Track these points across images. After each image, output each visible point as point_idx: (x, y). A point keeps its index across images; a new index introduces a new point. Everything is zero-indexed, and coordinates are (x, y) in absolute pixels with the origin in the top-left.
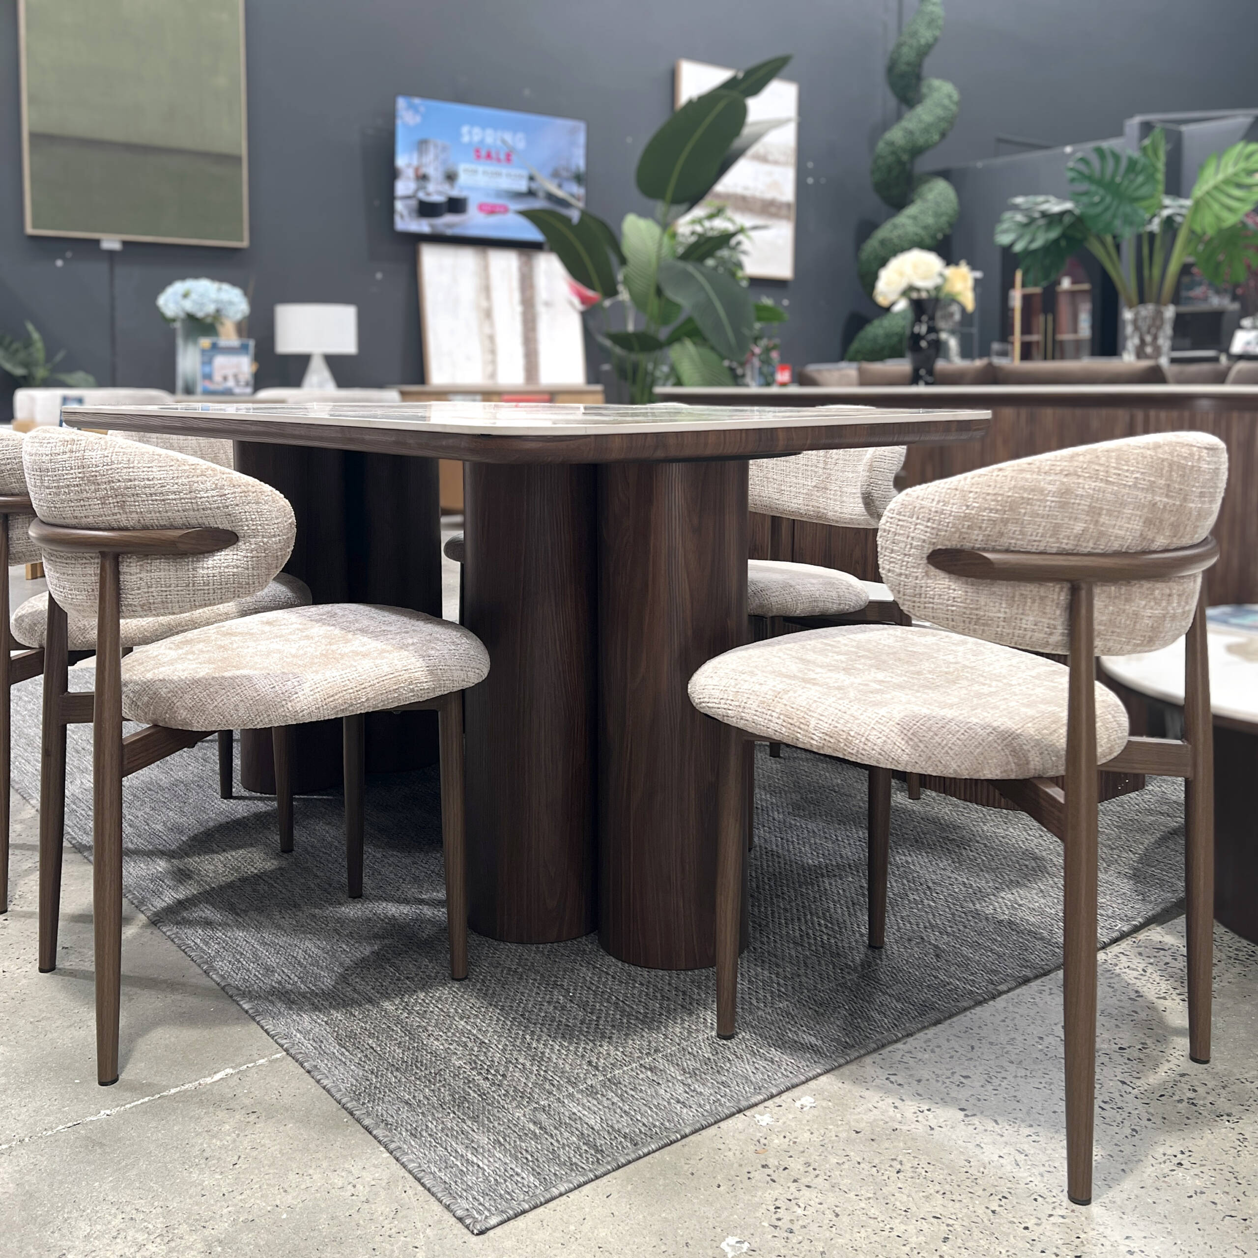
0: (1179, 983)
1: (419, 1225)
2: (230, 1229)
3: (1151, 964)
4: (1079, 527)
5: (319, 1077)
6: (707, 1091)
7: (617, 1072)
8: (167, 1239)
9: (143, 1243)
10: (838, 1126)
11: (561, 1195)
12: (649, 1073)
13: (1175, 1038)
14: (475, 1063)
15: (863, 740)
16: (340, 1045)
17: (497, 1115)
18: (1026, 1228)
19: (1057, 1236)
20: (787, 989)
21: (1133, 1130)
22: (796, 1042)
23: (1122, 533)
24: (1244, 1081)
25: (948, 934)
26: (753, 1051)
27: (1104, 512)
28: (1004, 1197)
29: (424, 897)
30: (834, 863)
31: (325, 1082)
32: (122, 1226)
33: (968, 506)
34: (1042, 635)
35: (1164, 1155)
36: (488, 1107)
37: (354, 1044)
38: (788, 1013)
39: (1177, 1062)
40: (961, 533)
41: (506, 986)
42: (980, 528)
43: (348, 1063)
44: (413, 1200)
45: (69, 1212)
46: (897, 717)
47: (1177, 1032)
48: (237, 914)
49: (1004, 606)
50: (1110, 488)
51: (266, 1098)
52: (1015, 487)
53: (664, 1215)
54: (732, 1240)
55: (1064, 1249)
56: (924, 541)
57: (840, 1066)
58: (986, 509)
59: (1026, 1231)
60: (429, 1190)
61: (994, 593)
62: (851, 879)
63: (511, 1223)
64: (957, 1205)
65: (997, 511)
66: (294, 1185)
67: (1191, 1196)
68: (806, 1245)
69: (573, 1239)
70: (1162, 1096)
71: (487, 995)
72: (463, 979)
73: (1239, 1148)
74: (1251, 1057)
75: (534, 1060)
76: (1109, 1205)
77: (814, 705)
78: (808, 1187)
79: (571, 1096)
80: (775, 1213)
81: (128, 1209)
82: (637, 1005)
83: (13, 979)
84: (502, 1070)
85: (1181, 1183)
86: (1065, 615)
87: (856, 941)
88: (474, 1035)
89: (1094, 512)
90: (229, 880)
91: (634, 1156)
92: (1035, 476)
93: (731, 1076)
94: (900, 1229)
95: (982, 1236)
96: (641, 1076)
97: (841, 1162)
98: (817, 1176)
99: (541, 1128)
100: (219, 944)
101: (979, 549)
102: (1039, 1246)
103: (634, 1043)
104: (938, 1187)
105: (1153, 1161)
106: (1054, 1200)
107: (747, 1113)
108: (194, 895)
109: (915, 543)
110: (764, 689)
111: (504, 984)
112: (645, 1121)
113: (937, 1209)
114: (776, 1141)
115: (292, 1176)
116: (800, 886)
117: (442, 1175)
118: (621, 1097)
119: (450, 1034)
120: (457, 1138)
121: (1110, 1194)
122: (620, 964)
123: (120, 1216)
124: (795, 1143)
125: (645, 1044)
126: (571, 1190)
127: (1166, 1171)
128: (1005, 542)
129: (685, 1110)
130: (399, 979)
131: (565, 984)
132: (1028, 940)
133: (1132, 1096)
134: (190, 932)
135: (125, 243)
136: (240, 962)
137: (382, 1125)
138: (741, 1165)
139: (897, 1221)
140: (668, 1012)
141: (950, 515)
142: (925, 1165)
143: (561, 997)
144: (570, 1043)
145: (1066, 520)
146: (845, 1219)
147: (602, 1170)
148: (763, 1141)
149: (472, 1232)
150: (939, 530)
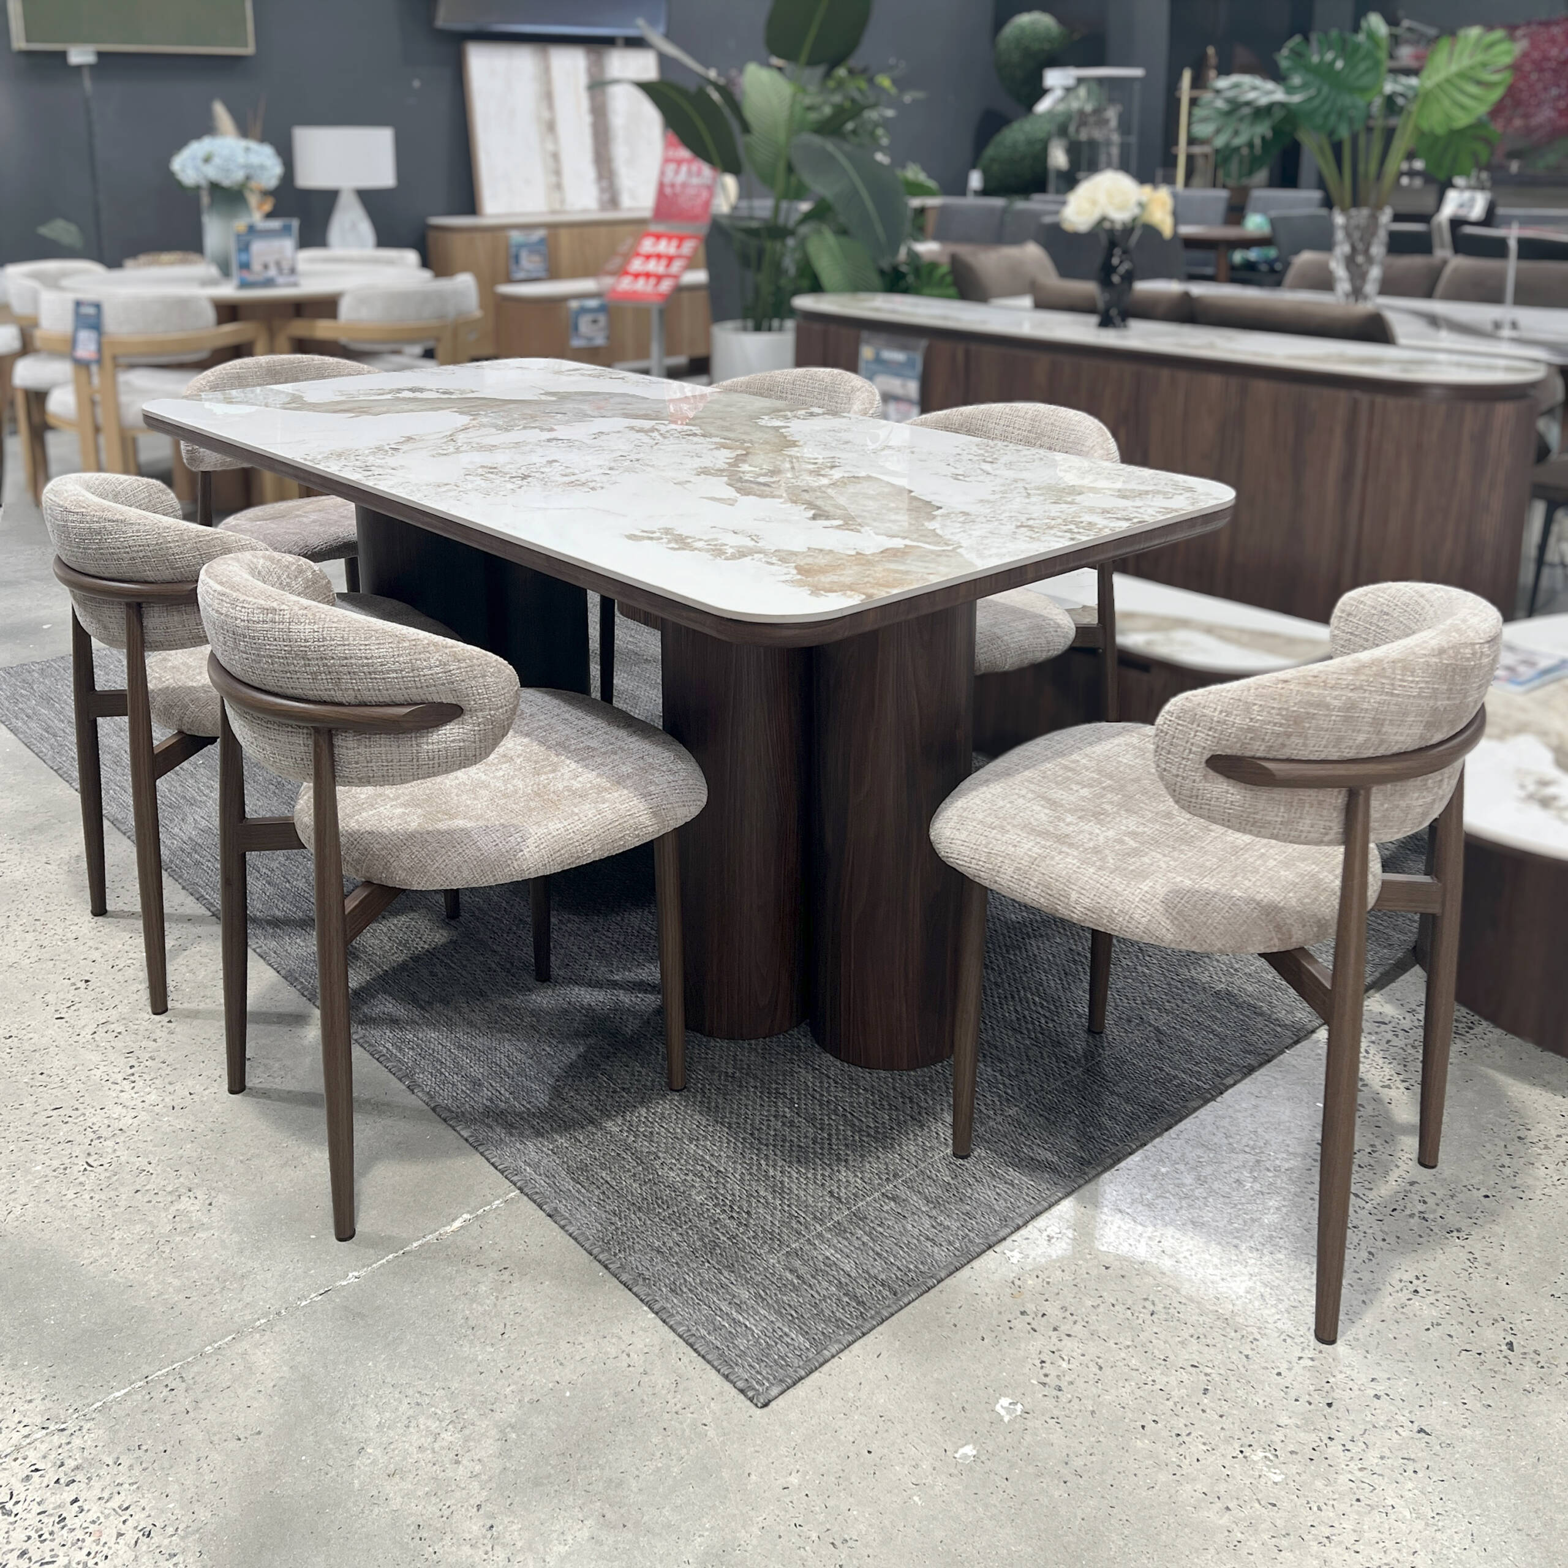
0: (1402, 1067)
1: (702, 1398)
2: (519, 1412)
3: (1373, 1042)
4: (1361, 738)
5: (562, 1223)
6: (954, 1225)
7: (860, 1204)
8: (459, 1426)
9: (437, 1431)
10: (1086, 1260)
11: (833, 1356)
12: (892, 1204)
13: (1402, 1137)
14: (717, 1198)
15: (1127, 918)
16: (572, 1178)
17: (752, 1262)
18: (1279, 1374)
19: (1308, 1382)
20: (1013, 1090)
21: (1370, 1253)
22: (1032, 1159)
23: (1402, 738)
24: (1470, 1187)
25: (1167, 1012)
26: (991, 1172)
27: (1387, 722)
28: (1255, 1339)
29: (617, 978)
30: (1038, 918)
31: (571, 1229)
32: (411, 1412)
33: (1251, 719)
34: (1317, 835)
35: (1401, 1281)
36: (740, 1253)
37: (588, 1179)
38: (1019, 1122)
39: (1405, 1167)
40: (1243, 743)
41: (728, 1097)
42: (1263, 740)
43: (587, 1203)
44: (690, 1369)
45: (354, 1399)
46: (1162, 892)
47: (1405, 1130)
48: (423, 1008)
49: (1282, 810)
50: (1394, 700)
51: (513, 1249)
52: (1300, 701)
53: (935, 1375)
54: (1005, 1401)
55: (1315, 1395)
56: (1204, 748)
57: (1080, 1187)
58: (1270, 722)
59: (1279, 1378)
60: (703, 1357)
61: (1273, 798)
62: (1058, 940)
63: (791, 1392)
64: (1212, 1350)
65: (1281, 725)
66: (569, 1357)
67: (1428, 1329)
68: (1075, 1404)
69: (853, 1408)
70: (1394, 1210)
71: (711, 1110)
72: (681, 1090)
73: (1470, 1270)
74: (1476, 1158)
75: (774, 1191)
76: (1353, 1343)
77: (1074, 876)
78: (1069, 1335)
79: (820, 1235)
80: (1042, 1367)
81: (410, 1392)
82: (866, 1117)
83: (203, 1103)
84: (745, 1205)
85: (1418, 1313)
86: (1342, 817)
87: (1075, 1025)
88: (708, 1162)
89: (1377, 723)
90: (400, 960)
91: (896, 1308)
92: (1321, 691)
93: (975, 1204)
94: (1161, 1381)
95: (1238, 1385)
96: (886, 1208)
97: (1095, 1304)
98: (1075, 1323)
99: (798, 1277)
100: (413, 1049)
101: (1260, 758)
102: (1293, 1394)
103: (873, 1166)
104: (1192, 1331)
105: (1391, 1289)
106: (1302, 1339)
107: (997, 1249)
108: (368, 982)
109: (1194, 749)
110: (1020, 852)
111: (724, 1094)
112: (898, 1263)
113: (1194, 1356)
114: (1030, 1282)
115: (563, 1344)
116: (1007, 951)
117: (712, 1338)
118: (870, 1235)
119: (682, 1161)
120: (718, 1293)
121: (1354, 1330)
122: (838, 1063)
123: (406, 1401)
124: (1048, 1283)
125: (883, 1167)
126: (842, 1351)
127: (1404, 1300)
128: (1286, 753)
129: (936, 1249)
130: (615, 1092)
131: (788, 1092)
132: (1247, 1017)
133: (1366, 1212)
134: (377, 1033)
135: (100, 55)
136: (441, 1073)
137: (641, 1282)
138: (1000, 1313)
139: (1159, 1372)
140: (899, 1124)
141: (1233, 726)
142: (1177, 1305)
143: (787, 1110)
144: (807, 1169)
145: (1350, 732)
146: (1107, 1371)
147: (868, 1326)
148: (1017, 1282)
149: (756, 1405)
150: (1220, 739)
